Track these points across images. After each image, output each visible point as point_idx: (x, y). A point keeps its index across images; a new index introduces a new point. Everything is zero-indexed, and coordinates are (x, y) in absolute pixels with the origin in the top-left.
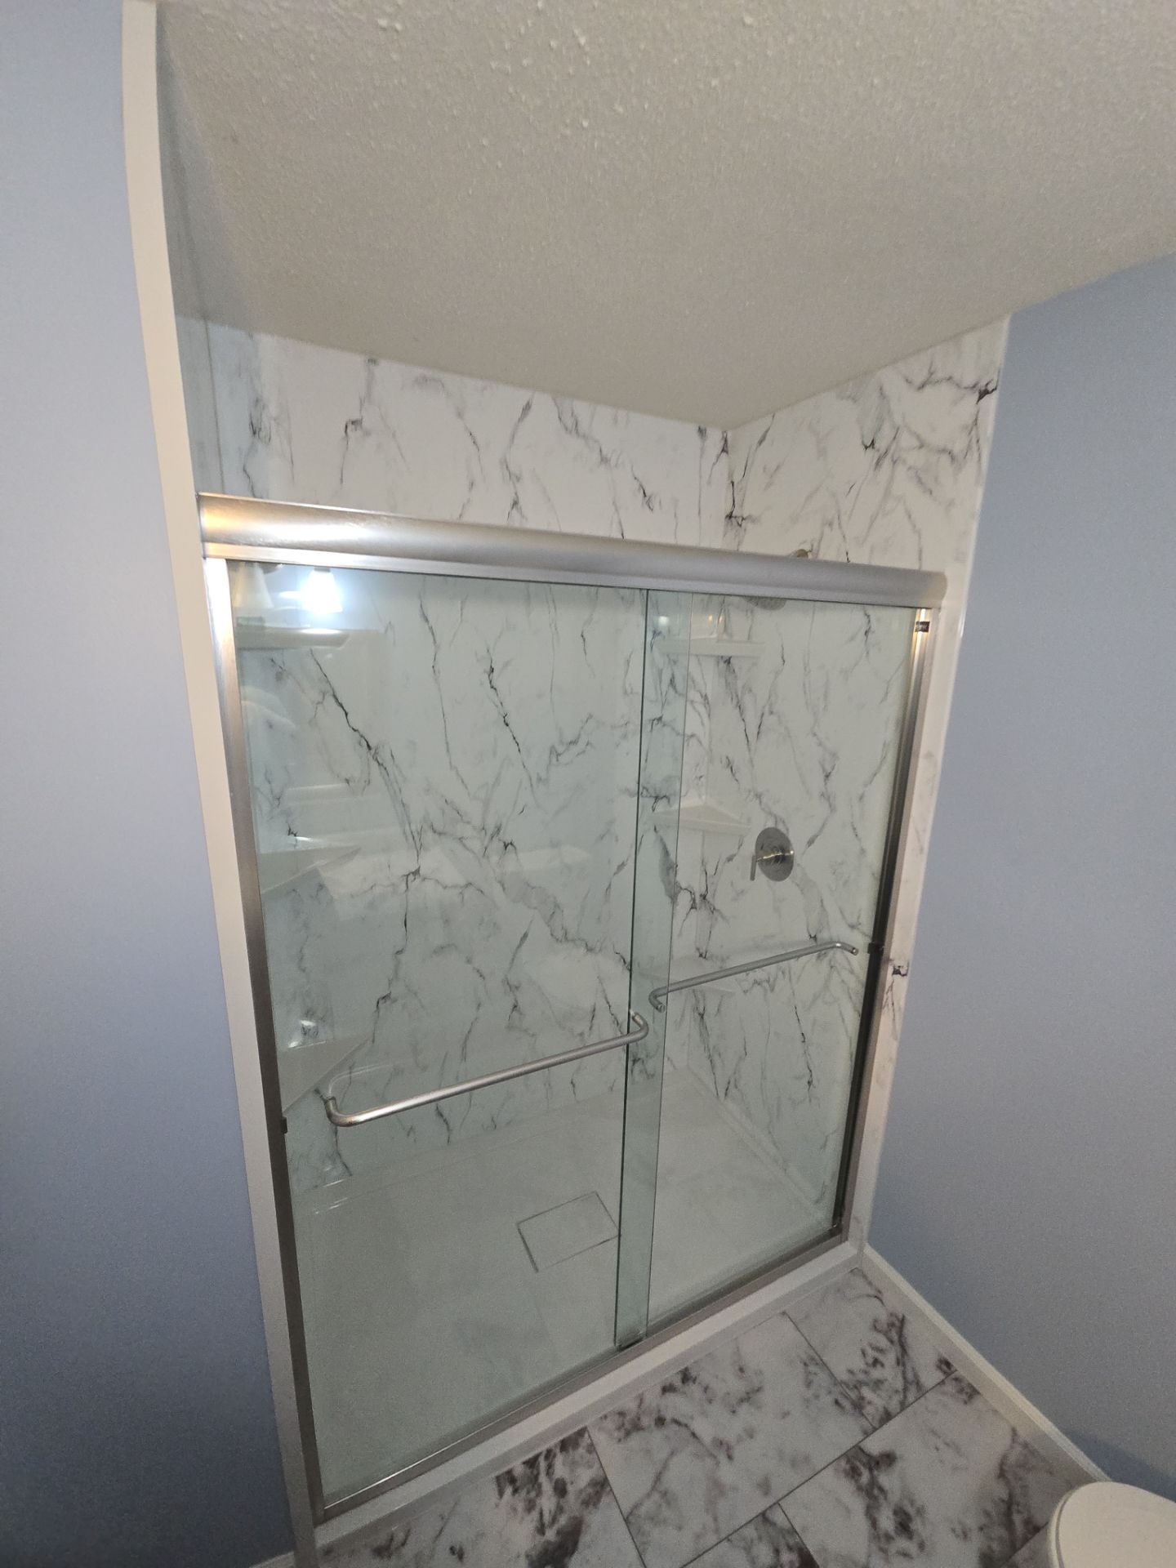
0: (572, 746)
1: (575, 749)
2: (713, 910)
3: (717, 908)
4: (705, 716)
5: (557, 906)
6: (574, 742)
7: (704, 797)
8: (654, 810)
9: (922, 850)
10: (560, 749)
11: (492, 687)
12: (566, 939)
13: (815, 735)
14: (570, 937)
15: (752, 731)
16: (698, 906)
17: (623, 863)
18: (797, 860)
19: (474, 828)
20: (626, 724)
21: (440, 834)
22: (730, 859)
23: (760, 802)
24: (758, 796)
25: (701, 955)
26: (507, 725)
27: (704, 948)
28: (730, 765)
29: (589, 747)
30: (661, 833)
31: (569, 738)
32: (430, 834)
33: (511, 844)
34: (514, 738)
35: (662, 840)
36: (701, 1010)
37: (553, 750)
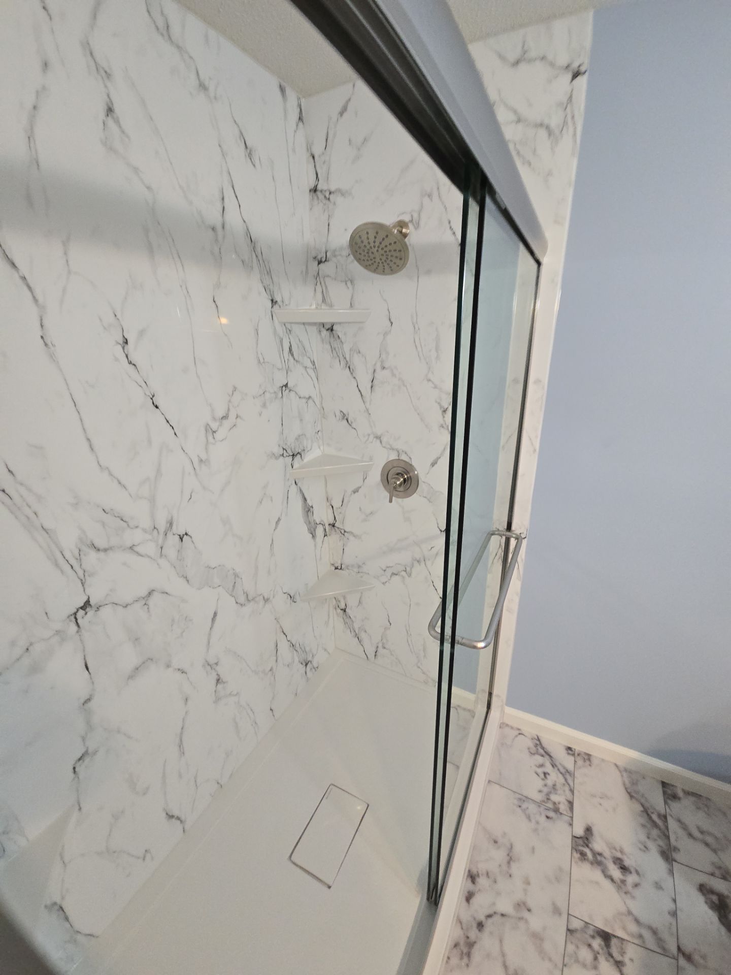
0: (224, 421)
1: (227, 424)
2: (344, 533)
3: (347, 530)
4: (315, 379)
5: (236, 575)
6: (225, 417)
7: (322, 448)
8: (292, 467)
9: (535, 450)
10: (214, 426)
11: (130, 363)
12: (249, 600)
13: (429, 380)
14: (250, 598)
15: (365, 385)
16: (328, 534)
17: (279, 518)
18: (422, 478)
19: (145, 531)
20: (264, 393)
21: (105, 550)
22: (356, 491)
23: (381, 442)
24: (379, 438)
25: (336, 568)
26: (157, 407)
27: (339, 562)
28: (345, 417)
29: (238, 419)
30: (299, 484)
31: (220, 413)
32: (93, 554)
33: (186, 534)
34: (168, 422)
35: (301, 490)
36: (343, 606)
37: (207, 428)
